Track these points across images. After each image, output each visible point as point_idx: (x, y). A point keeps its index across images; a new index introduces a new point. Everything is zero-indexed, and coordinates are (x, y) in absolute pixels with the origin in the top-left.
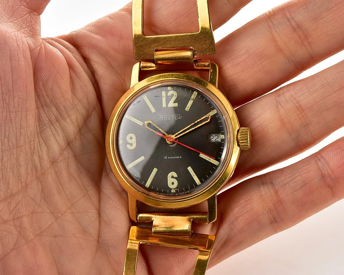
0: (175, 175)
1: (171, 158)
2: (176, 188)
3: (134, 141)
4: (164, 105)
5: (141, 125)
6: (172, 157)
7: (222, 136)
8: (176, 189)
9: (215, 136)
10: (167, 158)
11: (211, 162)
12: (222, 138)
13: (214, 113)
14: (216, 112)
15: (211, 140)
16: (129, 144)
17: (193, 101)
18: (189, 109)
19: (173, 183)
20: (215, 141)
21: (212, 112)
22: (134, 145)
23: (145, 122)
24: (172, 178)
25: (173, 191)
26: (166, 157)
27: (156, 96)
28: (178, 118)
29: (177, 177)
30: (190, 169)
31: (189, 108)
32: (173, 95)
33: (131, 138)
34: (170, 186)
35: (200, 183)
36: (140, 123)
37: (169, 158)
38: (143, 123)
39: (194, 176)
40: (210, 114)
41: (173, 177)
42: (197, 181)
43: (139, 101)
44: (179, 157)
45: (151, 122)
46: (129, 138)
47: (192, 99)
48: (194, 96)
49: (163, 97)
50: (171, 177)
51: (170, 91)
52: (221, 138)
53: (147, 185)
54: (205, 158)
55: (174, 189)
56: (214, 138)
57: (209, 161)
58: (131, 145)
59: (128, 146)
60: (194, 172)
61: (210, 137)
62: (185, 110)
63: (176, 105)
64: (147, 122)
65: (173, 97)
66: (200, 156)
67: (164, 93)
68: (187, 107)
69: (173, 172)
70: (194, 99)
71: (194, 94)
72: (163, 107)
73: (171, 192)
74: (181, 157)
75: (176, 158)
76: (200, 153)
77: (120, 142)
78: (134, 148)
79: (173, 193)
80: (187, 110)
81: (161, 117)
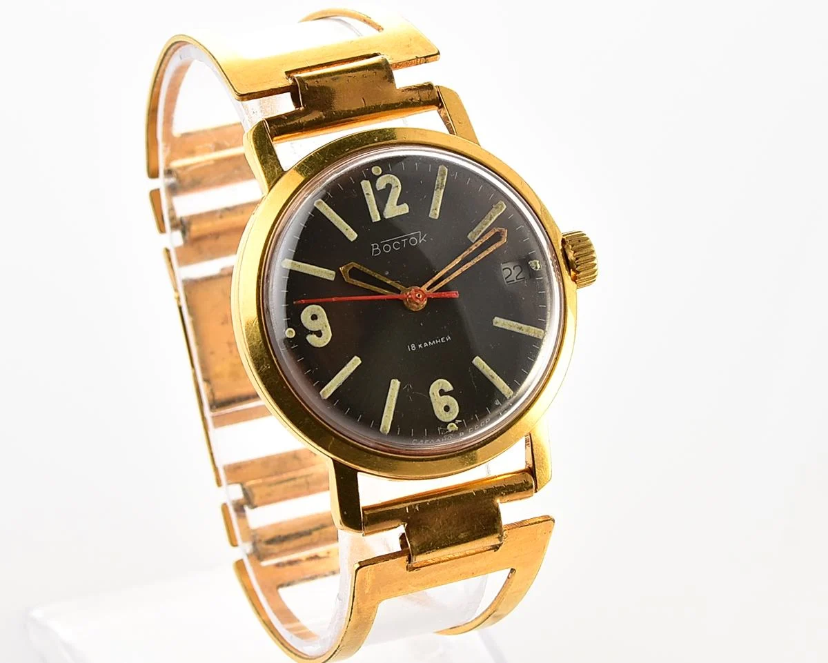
0: (449, 387)
1: (426, 344)
2: (457, 419)
3: (323, 323)
4: (376, 217)
6: (428, 344)
7: (533, 265)
8: (458, 421)
9: (514, 269)
10: (417, 347)
11: (524, 332)
12: (537, 268)
13: (501, 210)
14: (504, 208)
15: (508, 280)
16: (312, 333)
17: (443, 191)
18: (438, 213)
19: (447, 409)
20: (517, 279)
21: (496, 208)
22: (327, 334)
23: (341, 269)
24: (441, 396)
26: (413, 346)
28: (418, 242)
29: (453, 389)
30: (479, 362)
31: (439, 210)
32: (389, 187)
33: (314, 317)
34: (442, 416)
35: (512, 392)
36: (327, 274)
37: (420, 346)
38: (334, 273)
39: (493, 378)
40: (492, 214)
41: (442, 393)
42: (505, 389)
44: (445, 339)
45: (356, 265)
46: (310, 317)
47: (438, 185)
48: (441, 179)
49: (366, 196)
50: (439, 395)
51: (381, 176)
52: (534, 269)
53: (385, 427)
54: (508, 328)
55: (454, 421)
56: (514, 275)
57: (520, 331)
58: (319, 334)
59: (312, 339)
60: (492, 369)
61: (502, 272)
62: (430, 216)
63: (405, 209)
64: (347, 267)
65: (392, 190)
66: (494, 324)
67: (366, 185)
68: (432, 209)
69: (439, 380)
70: (444, 184)
71: (441, 173)
72: (374, 221)
73: (448, 430)
74: (449, 338)
75: (437, 342)
76: (494, 318)
77: (290, 333)
78: (328, 341)
79: (453, 432)
80: (433, 217)
81: (375, 247)
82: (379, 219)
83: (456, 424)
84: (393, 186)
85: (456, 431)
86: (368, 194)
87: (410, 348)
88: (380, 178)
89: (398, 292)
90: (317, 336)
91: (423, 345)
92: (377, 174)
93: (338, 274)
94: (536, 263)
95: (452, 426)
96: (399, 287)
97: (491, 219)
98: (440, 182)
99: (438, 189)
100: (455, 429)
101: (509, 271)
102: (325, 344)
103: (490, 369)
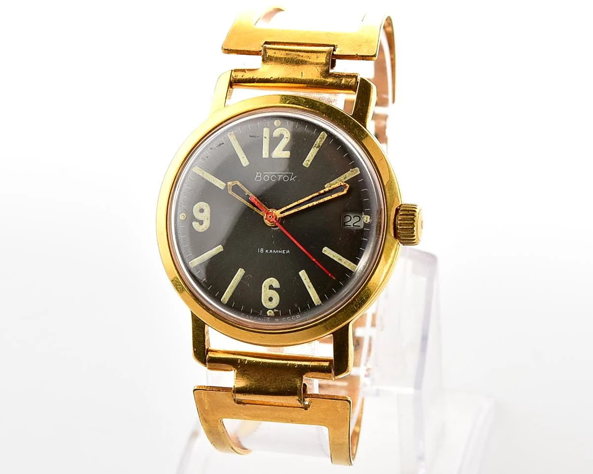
0: (276, 283)
1: (271, 251)
2: (275, 308)
3: (206, 216)
4: (265, 154)
5: (222, 188)
6: (273, 251)
7: (365, 218)
8: (275, 310)
9: (354, 217)
10: (264, 251)
11: (342, 264)
13: (355, 174)
14: (359, 172)
15: (346, 224)
16: (197, 220)
17: (318, 149)
18: (309, 163)
19: (271, 299)
20: (353, 225)
21: (351, 172)
22: (206, 224)
23: (229, 183)
24: (269, 289)
26: (262, 250)
27: (252, 135)
28: (290, 179)
29: (279, 287)
30: (303, 274)
31: (311, 161)
32: (282, 136)
33: (202, 211)
34: (266, 303)
35: (320, 302)
36: (220, 184)
37: (267, 251)
38: (224, 184)
39: (309, 288)
40: (347, 175)
41: (271, 287)
42: (315, 298)
43: (222, 143)
44: (285, 252)
45: (238, 183)
46: (199, 210)
48: (320, 140)
50: (268, 288)
51: (279, 127)
52: (365, 221)
53: (225, 298)
54: (332, 257)
55: (273, 309)
56: (352, 222)
57: (340, 262)
58: (201, 223)
59: (195, 225)
60: (311, 281)
61: (345, 217)
62: (303, 164)
63: (287, 154)
64: (232, 183)
65: (283, 139)
66: (323, 252)
67: (266, 131)
68: (306, 160)
69: (272, 278)
70: (321, 145)
71: (322, 137)
72: (263, 157)
73: (267, 314)
74: (288, 252)
75: (279, 252)
76: (324, 247)
77: (182, 217)
78: (205, 229)
79: (270, 316)
80: (305, 166)
81: (259, 175)
82: (267, 156)
83: (274, 312)
84: (285, 137)
85: (272, 316)
86: (265, 137)
87: (260, 250)
88: (278, 129)
90: (200, 224)
91: (269, 251)
92: (276, 126)
93: (227, 186)
94: (367, 218)
95: (270, 312)
97: (345, 178)
98: (318, 143)
99: (315, 148)
100: (272, 315)
101: (350, 218)
102: (203, 231)
103: (309, 281)
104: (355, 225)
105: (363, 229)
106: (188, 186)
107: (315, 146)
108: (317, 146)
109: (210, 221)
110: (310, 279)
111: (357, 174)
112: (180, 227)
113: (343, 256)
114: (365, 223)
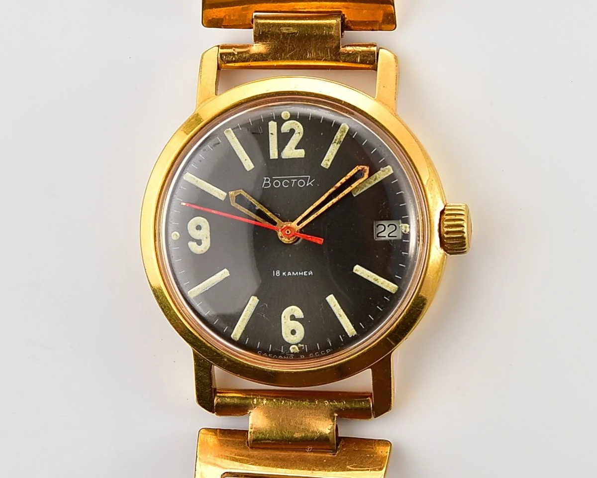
0: (299, 313)
1: (289, 274)
2: (300, 343)
3: (204, 235)
4: (274, 154)
5: (222, 198)
6: (292, 274)
7: (403, 228)
8: (300, 345)
9: (388, 226)
10: (281, 274)
11: (379, 284)
12: (405, 231)
13: (387, 173)
14: (392, 172)
15: (379, 235)
16: (194, 240)
17: (339, 145)
18: (329, 163)
19: (293, 332)
20: (389, 236)
21: (383, 171)
22: (206, 244)
23: (231, 193)
24: (291, 320)
25: (294, 349)
26: (278, 273)
27: (254, 132)
28: (306, 184)
29: (303, 317)
30: (331, 300)
31: (331, 161)
32: (292, 131)
33: (199, 228)
34: (287, 337)
35: (355, 333)
36: (219, 194)
37: (284, 274)
38: (225, 194)
39: (341, 316)
40: (378, 176)
41: (293, 318)
42: (349, 329)
43: (217, 142)
44: (307, 273)
45: (243, 193)
46: (195, 227)
47: (336, 140)
48: (340, 134)
49: (270, 135)
50: (289, 319)
51: (289, 120)
52: (403, 231)
53: (236, 334)
54: (365, 277)
55: (297, 344)
56: (385, 231)
57: (376, 283)
58: (199, 242)
59: (193, 246)
60: (342, 308)
61: (377, 226)
62: (322, 165)
63: (301, 153)
64: (235, 193)
65: (294, 135)
66: (354, 271)
67: (273, 125)
68: (325, 159)
69: (293, 307)
70: (342, 140)
71: (342, 130)
72: (271, 158)
73: (290, 351)
74: (311, 273)
75: (300, 274)
76: (355, 265)
77: (175, 235)
78: (205, 251)
79: (293, 353)
80: (324, 166)
81: (267, 180)
82: (276, 157)
83: (299, 347)
84: (296, 132)
86: (272, 134)
87: (275, 273)
88: (287, 122)
89: (275, 223)
90: (197, 244)
91: (287, 274)
92: (284, 118)
93: (228, 196)
94: (406, 227)
95: (294, 348)
96: (276, 220)
97: (375, 180)
98: (339, 137)
99: (336, 144)
100: (296, 352)
101: (383, 227)
102: (202, 253)
103: (340, 307)
104: (390, 235)
105: (402, 240)
106: (179, 198)
107: (335, 142)
108: (337, 142)
109: (211, 240)
110: (340, 305)
111: (390, 174)
112: (173, 249)
113: (379, 276)
114: (403, 233)
